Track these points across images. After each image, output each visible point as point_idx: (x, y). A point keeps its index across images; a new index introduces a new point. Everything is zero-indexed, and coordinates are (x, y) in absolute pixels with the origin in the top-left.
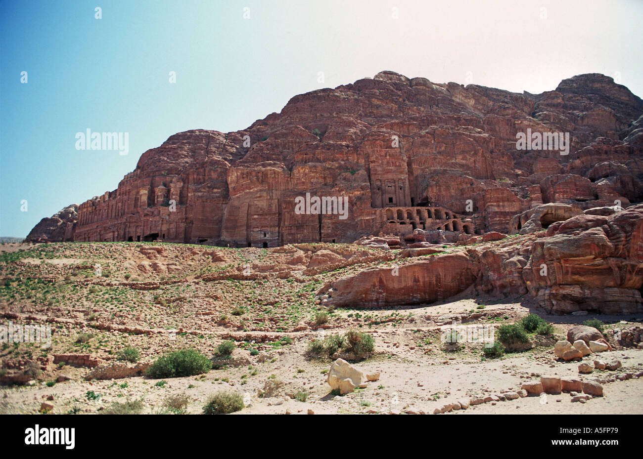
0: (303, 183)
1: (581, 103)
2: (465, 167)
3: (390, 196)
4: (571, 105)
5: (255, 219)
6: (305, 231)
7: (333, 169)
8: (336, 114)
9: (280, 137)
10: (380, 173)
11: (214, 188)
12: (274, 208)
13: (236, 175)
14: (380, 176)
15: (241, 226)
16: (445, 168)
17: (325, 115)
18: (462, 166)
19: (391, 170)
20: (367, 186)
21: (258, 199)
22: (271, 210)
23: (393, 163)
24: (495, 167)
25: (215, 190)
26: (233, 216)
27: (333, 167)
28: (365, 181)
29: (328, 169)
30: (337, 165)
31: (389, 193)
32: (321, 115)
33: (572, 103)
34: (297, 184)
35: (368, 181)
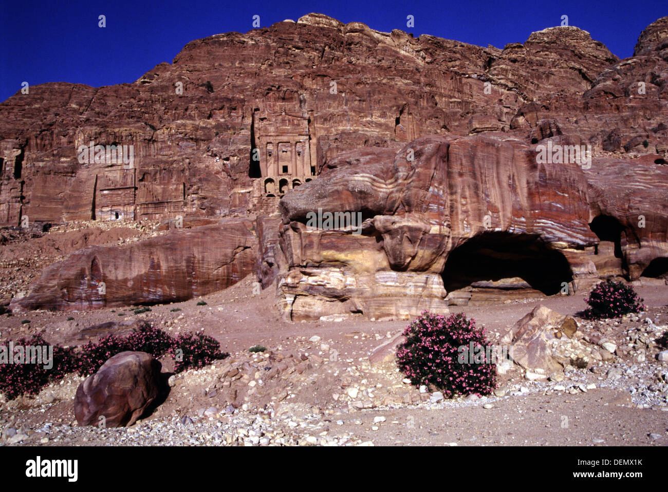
0: (169, 147)
1: (549, 59)
2: (383, 127)
3: (285, 164)
4: (537, 61)
5: (105, 195)
6: (166, 210)
7: (209, 128)
8: (239, 63)
9: (158, 91)
10: (272, 134)
11: (62, 156)
12: (129, 180)
13: (83, 138)
14: (272, 138)
15: (86, 205)
16: (357, 128)
17: (226, 65)
18: (379, 125)
19: (288, 130)
20: (247, 150)
21: (110, 169)
22: (125, 184)
23: (289, 121)
24: (425, 128)
25: (63, 159)
26: (78, 191)
27: (209, 126)
28: (245, 142)
29: (203, 128)
30: (214, 123)
31: (283, 160)
32: (220, 65)
33: (538, 58)
34: (161, 149)
35: (250, 143)
